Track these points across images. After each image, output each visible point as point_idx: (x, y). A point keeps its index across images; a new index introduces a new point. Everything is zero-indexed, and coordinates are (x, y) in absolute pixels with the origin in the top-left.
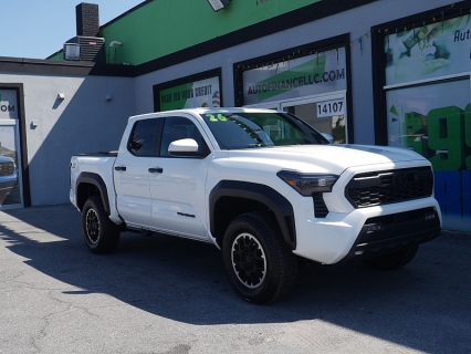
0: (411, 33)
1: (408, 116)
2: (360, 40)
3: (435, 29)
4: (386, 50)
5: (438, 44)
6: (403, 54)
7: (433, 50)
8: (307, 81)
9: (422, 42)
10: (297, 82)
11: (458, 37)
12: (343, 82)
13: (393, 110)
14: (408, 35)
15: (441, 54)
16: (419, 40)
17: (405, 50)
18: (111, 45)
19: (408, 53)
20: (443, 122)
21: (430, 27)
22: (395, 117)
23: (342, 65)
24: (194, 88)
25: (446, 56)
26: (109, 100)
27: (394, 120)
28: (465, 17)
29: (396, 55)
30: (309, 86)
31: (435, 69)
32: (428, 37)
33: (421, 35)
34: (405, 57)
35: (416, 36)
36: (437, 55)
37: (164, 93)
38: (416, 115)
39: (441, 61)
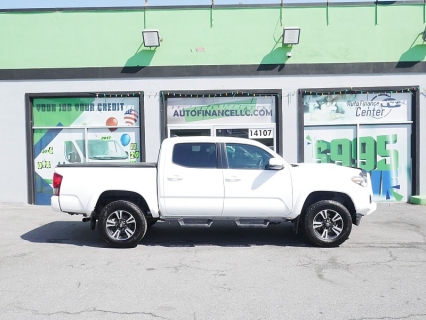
1: (319, 141)
3: (337, 98)
4: (305, 104)
5: (338, 106)
6: (316, 108)
7: (335, 108)
8: (239, 113)
9: (328, 103)
10: (228, 113)
13: (308, 138)
15: (339, 111)
16: (326, 102)
17: (317, 105)
19: (319, 107)
20: (340, 146)
21: (334, 96)
22: (310, 142)
24: (95, 102)
25: (343, 112)
28: (354, 95)
29: (311, 107)
31: (336, 118)
32: (333, 101)
33: (329, 99)
34: (318, 109)
35: (325, 99)
36: (337, 111)
38: (323, 141)
39: (339, 115)
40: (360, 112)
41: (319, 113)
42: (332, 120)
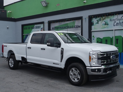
0: (99, 18)
1: (97, 38)
2: (85, 19)
3: (105, 18)
4: (92, 21)
5: (106, 21)
6: (96, 23)
7: (104, 23)
8: (70, 27)
9: (102, 21)
10: (67, 27)
11: (111, 20)
12: (80, 29)
13: (93, 37)
14: (98, 19)
15: (106, 24)
16: (101, 20)
17: (97, 22)
18: (8, 12)
19: (98, 23)
21: (104, 17)
22: (94, 38)
23: (80, 24)
24: (35, 26)
25: (108, 25)
26: (8, 28)
27: (93, 39)
28: (113, 16)
29: (95, 23)
30: (70, 29)
31: (105, 27)
33: (101, 19)
34: (97, 24)
35: (100, 19)
36: (105, 24)
37: (25, 27)
38: (99, 38)
39: (106, 26)
40: (115, 24)
41: (98, 26)
42: (103, 28)
